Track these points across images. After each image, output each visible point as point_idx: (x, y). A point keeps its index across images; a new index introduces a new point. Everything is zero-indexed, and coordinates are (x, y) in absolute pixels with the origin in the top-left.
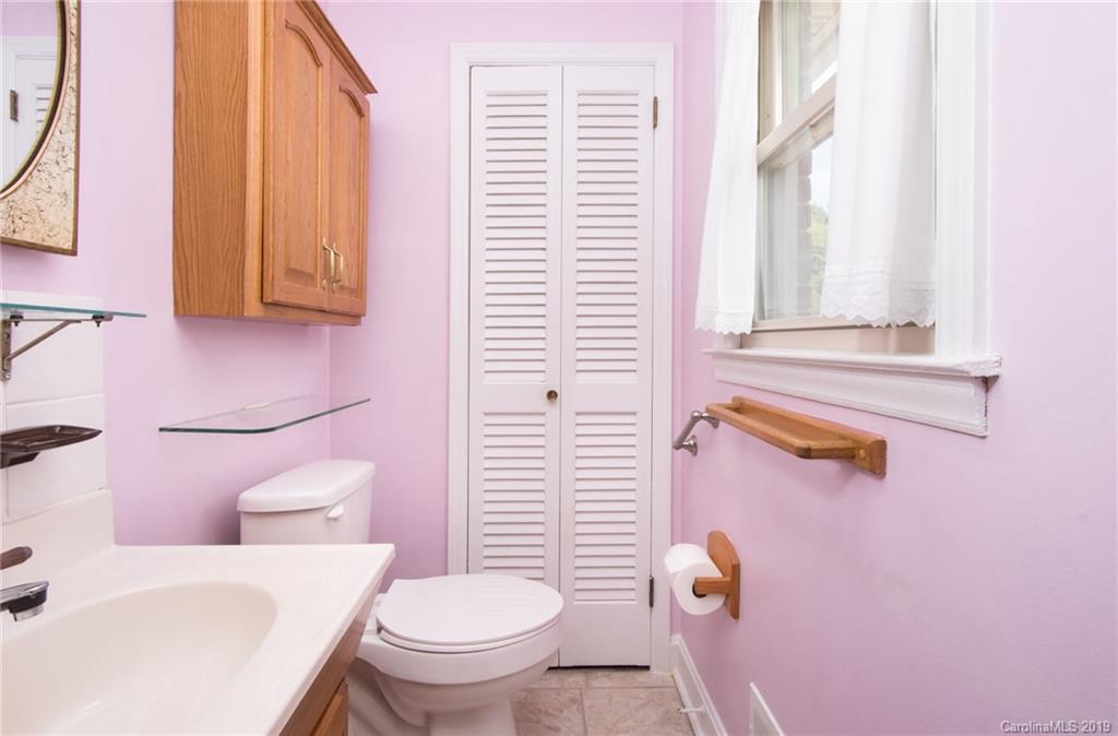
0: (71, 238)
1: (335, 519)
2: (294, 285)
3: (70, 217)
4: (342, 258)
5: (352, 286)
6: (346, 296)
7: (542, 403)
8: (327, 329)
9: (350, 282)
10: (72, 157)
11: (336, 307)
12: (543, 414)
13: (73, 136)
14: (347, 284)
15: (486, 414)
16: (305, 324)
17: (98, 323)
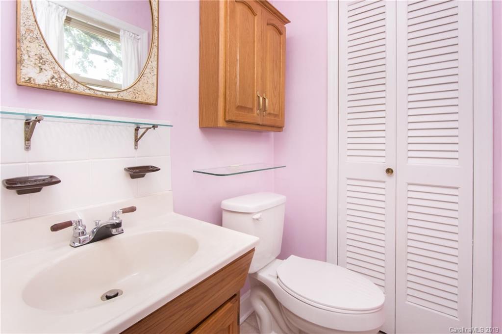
0: (155, 99)
1: (257, 219)
2: (240, 113)
3: (155, 92)
4: (267, 100)
5: (275, 113)
6: (273, 118)
7: (384, 176)
8: (272, 134)
9: (274, 111)
10: (156, 70)
11: (265, 123)
12: (384, 182)
13: (156, 63)
14: (272, 112)
15: (348, 179)
16: (260, 132)
17: (154, 128)
